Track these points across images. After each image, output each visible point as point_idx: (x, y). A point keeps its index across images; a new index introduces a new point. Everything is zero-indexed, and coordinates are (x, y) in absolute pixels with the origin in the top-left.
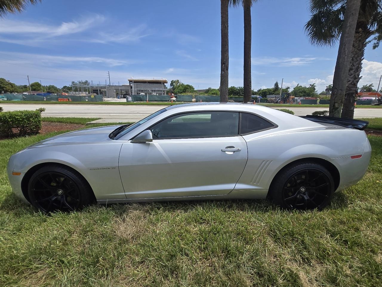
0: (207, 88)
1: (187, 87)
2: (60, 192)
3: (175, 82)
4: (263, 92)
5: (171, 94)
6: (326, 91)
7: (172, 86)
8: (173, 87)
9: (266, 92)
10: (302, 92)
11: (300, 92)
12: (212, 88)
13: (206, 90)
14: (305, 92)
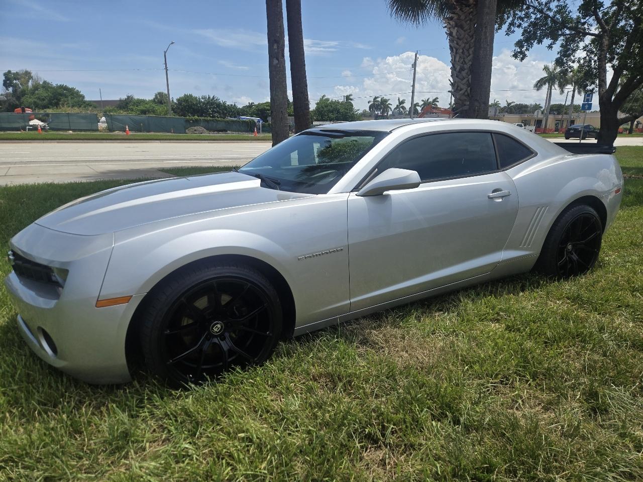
0: (124, 97)
1: (59, 91)
2: (217, 328)
3: (17, 76)
4: (258, 110)
5: (23, 111)
6: (370, 109)
7: (11, 89)
8: (15, 91)
9: (265, 110)
10: (332, 112)
11: (329, 111)
12: (136, 97)
13: (120, 101)
14: (338, 112)
